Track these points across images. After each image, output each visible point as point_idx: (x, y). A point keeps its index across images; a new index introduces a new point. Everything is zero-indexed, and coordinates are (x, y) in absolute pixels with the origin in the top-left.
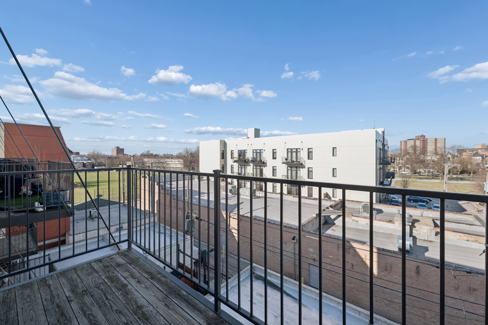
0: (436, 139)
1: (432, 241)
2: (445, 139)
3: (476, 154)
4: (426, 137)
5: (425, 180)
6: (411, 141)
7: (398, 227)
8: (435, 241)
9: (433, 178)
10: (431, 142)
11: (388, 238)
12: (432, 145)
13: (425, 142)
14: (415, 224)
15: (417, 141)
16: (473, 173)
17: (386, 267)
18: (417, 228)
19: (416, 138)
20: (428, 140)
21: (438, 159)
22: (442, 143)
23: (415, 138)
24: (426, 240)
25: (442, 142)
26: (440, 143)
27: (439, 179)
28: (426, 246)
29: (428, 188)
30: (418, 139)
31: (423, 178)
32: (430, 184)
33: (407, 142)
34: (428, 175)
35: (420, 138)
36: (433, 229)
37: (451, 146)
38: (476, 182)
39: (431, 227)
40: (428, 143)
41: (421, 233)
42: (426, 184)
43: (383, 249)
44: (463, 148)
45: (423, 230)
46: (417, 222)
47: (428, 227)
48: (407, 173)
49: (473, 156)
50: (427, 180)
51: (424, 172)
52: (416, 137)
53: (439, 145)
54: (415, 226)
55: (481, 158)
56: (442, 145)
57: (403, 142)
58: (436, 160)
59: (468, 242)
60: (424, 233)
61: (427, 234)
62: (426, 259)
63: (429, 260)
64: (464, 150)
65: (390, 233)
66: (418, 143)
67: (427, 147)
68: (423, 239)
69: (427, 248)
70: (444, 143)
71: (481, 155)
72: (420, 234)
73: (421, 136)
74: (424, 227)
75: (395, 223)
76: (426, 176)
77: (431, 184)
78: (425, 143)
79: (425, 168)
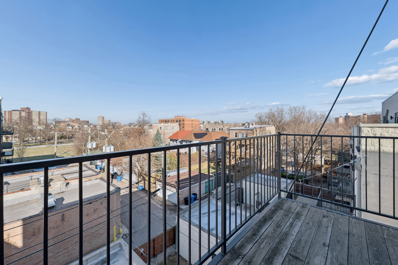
0: (39, 112)
1: (64, 192)
2: (46, 112)
3: (69, 125)
4: (31, 110)
5: (34, 147)
6: (16, 111)
7: (35, 192)
8: (66, 190)
9: (40, 144)
10: (35, 114)
11: (26, 206)
12: (36, 117)
13: (30, 113)
14: (50, 183)
15: (23, 112)
16: (68, 138)
17: (34, 232)
18: (52, 186)
19: (22, 110)
20: (33, 112)
21: (44, 128)
22: (44, 116)
23: (20, 110)
24: (59, 193)
25: (44, 114)
26: (43, 116)
27: (46, 144)
28: (61, 197)
29: (38, 153)
30: (24, 111)
31: (32, 145)
32: (39, 149)
33: (12, 113)
34: (36, 142)
35: (25, 110)
36: (64, 182)
37: (54, 119)
38: (74, 144)
39: (63, 181)
40: (33, 115)
41: (55, 188)
42: (36, 150)
43: (30, 216)
44: (61, 120)
45: (56, 186)
46: (51, 181)
47: (61, 182)
48: (15, 142)
49: (67, 126)
50: (36, 146)
51: (31, 140)
52: (21, 108)
53: (42, 117)
54: (50, 185)
55: (71, 127)
56: (44, 117)
57: (7, 112)
58: (42, 129)
59: (85, 182)
60: (57, 188)
61: (60, 188)
62: (69, 205)
63: (71, 205)
64: (61, 122)
65: (26, 200)
66: (23, 114)
67: (32, 118)
68: (57, 193)
69: (63, 197)
70: (46, 116)
71: (71, 125)
72: (54, 190)
73: (26, 108)
74: (57, 183)
75: (31, 188)
76: (34, 143)
77: (41, 149)
78: (30, 115)
79: (34, 136)
